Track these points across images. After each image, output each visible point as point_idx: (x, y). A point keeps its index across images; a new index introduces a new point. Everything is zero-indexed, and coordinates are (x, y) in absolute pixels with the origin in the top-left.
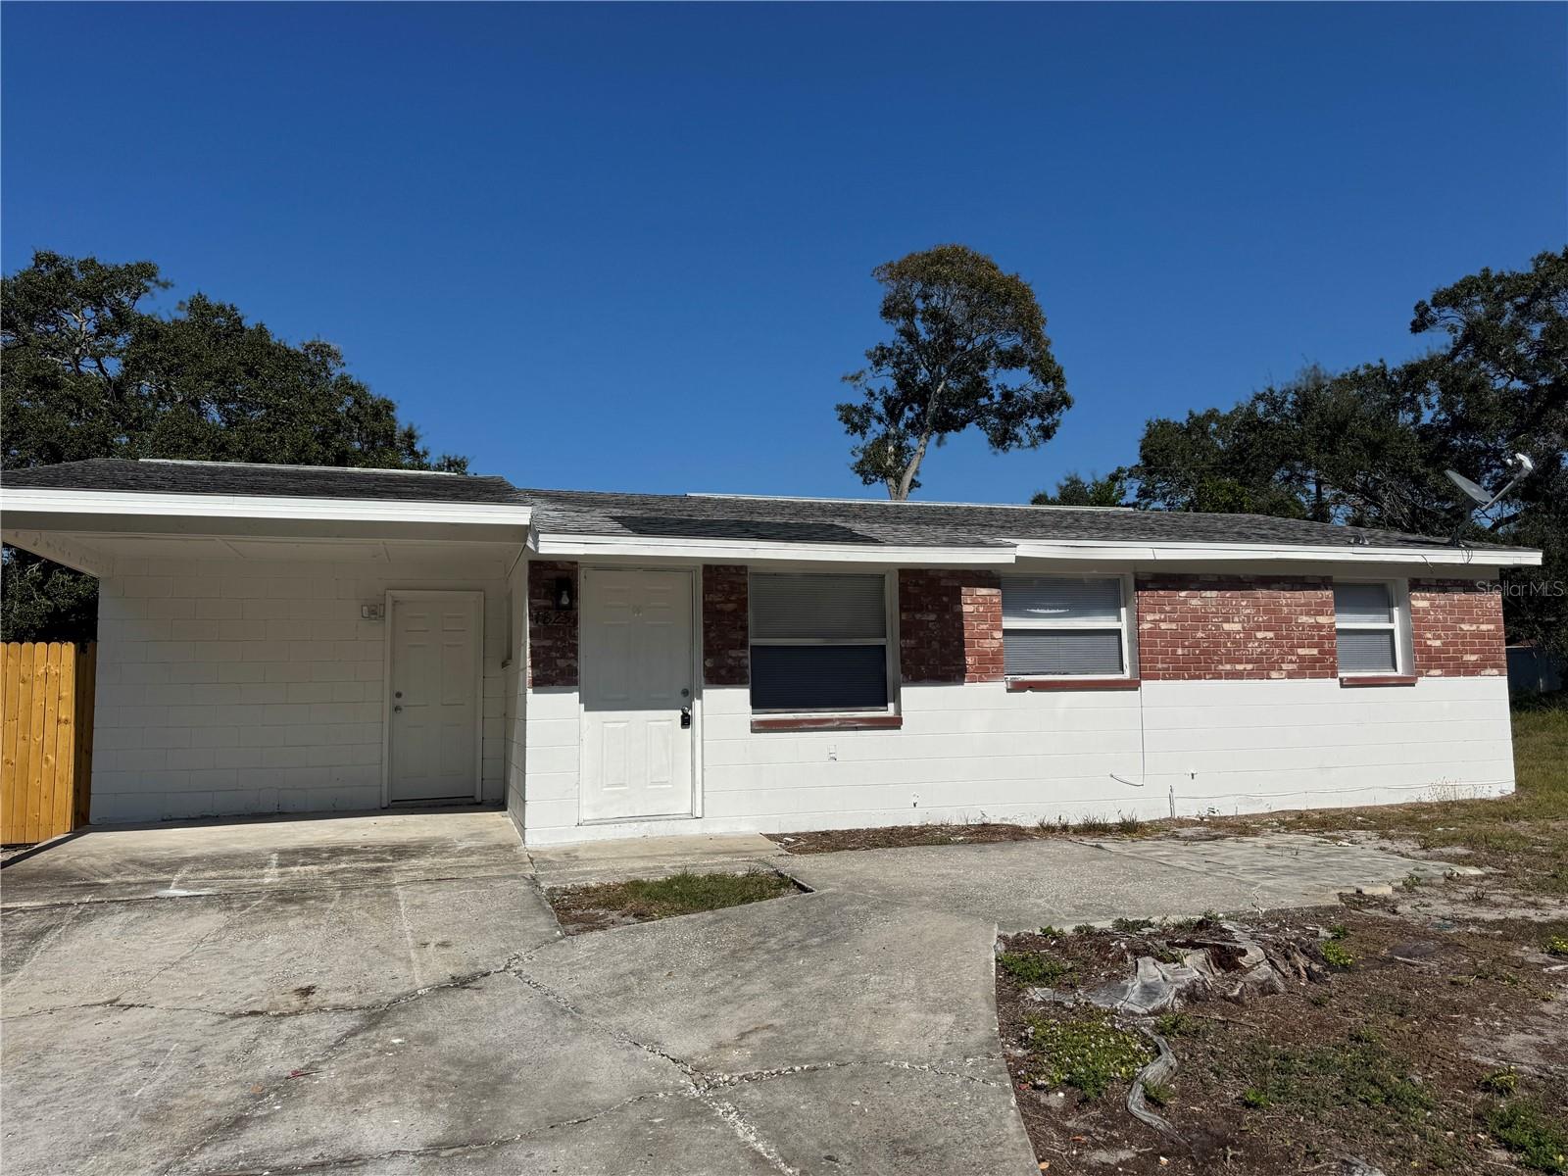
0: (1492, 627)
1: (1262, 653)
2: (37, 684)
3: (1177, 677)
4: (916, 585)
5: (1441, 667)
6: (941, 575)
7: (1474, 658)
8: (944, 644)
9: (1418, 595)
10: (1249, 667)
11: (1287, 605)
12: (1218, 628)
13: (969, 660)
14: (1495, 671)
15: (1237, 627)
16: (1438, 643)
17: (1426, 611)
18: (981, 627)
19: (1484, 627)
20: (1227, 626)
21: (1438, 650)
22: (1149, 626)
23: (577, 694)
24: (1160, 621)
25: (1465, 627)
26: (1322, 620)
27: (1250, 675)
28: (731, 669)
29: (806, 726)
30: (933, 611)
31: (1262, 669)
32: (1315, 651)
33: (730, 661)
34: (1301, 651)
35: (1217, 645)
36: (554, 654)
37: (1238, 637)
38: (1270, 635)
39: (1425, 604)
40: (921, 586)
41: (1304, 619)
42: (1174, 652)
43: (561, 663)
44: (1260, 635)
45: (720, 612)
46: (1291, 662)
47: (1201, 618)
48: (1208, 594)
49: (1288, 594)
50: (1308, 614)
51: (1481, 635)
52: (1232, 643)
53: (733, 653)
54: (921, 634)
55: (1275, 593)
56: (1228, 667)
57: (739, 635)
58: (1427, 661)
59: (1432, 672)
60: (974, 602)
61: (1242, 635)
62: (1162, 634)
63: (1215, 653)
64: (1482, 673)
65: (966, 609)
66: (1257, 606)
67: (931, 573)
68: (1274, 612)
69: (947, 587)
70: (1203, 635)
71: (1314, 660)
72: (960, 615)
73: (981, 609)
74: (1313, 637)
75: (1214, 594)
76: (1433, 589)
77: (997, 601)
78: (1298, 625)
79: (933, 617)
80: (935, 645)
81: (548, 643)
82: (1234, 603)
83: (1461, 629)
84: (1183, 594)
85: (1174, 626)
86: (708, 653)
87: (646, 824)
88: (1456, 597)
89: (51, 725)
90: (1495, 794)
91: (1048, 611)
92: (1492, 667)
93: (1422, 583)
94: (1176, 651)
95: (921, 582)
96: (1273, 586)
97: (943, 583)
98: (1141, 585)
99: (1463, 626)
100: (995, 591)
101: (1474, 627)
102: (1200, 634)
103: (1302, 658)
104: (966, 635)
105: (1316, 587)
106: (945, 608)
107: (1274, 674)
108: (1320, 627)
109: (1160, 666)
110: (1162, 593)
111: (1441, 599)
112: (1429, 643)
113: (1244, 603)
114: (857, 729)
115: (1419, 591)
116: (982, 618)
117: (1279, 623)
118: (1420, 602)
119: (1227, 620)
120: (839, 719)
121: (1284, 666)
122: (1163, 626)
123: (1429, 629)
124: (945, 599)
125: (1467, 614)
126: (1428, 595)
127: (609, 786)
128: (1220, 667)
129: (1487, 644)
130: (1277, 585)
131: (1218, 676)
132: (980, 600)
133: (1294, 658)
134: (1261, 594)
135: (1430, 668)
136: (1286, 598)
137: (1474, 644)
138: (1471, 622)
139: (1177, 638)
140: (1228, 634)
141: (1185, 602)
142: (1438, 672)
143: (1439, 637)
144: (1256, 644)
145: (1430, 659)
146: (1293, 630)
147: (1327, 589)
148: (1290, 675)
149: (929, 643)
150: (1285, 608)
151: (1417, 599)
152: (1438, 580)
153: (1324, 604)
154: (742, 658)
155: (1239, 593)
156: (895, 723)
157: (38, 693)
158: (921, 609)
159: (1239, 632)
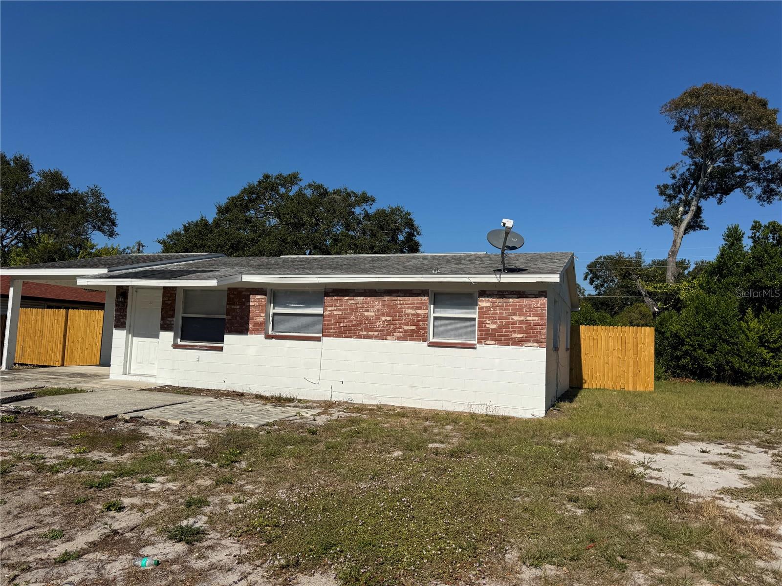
0: (536, 318)
1: (384, 327)
2: (96, 322)
3: (340, 336)
4: (233, 294)
5: (495, 340)
6: (243, 290)
7: (520, 336)
8: (242, 318)
9: (483, 299)
10: (376, 333)
11: (400, 304)
12: (362, 314)
13: (251, 325)
14: (536, 344)
15: (372, 314)
16: (494, 326)
17: (488, 309)
18: (256, 311)
19: (529, 318)
20: (366, 314)
21: (494, 330)
22: (329, 312)
23: (125, 331)
24: (334, 310)
25: (515, 318)
26: (419, 312)
27: (377, 337)
28: (168, 325)
29: (188, 347)
30: (239, 305)
31: (383, 334)
32: (414, 327)
33: (168, 322)
34: (405, 327)
35: (361, 322)
36: (120, 317)
37: (372, 319)
38: (389, 318)
39: (488, 304)
40: (235, 294)
41: (409, 311)
42: (339, 325)
43: (122, 320)
44: (383, 318)
45: (167, 304)
46: (399, 332)
47: (354, 310)
48: (359, 298)
49: (401, 299)
50: (412, 309)
51: (528, 323)
52: (368, 322)
53: (169, 319)
54: (233, 314)
55: (394, 298)
56: (365, 333)
57: (171, 313)
58: (486, 336)
59: (488, 342)
60: (255, 301)
61: (374, 318)
62: (335, 317)
63: (360, 326)
64: (525, 345)
65: (252, 304)
66: (383, 304)
67: (239, 289)
68: (392, 307)
69: (245, 295)
70: (354, 317)
71: (413, 332)
72: (249, 306)
73: (257, 304)
74: (413, 320)
75: (362, 298)
76: (494, 296)
77: (263, 300)
78: (405, 314)
79: (238, 307)
80: (238, 318)
81: (119, 313)
82: (371, 302)
83: (512, 319)
84: (346, 298)
85: (340, 313)
86: (162, 319)
87: (140, 377)
88: (511, 301)
89: (98, 334)
90: (527, 415)
91: (296, 305)
92: (534, 342)
93: (487, 293)
94: (340, 324)
95: (235, 293)
96: (393, 295)
97: (244, 293)
98: (327, 294)
99: (514, 317)
100: (263, 297)
101: (522, 318)
102: (352, 317)
103: (406, 331)
104: (250, 315)
105: (418, 295)
106: (243, 304)
107: (389, 338)
108: (418, 315)
109: (332, 331)
110: (336, 297)
111: (499, 301)
112: (487, 326)
113: (377, 303)
114: (207, 350)
115: (484, 297)
116: (257, 308)
117: (395, 313)
118: (484, 303)
119: (367, 311)
120: (199, 346)
121: (395, 334)
122: (335, 313)
123: (489, 318)
124: (243, 300)
125: (518, 310)
126: (490, 299)
127: (138, 363)
128: (361, 333)
129: (532, 328)
130: (396, 294)
131: (360, 337)
132: (257, 300)
133: (401, 330)
134: (386, 298)
135: (488, 340)
136: (399, 300)
137: (521, 328)
138: (520, 315)
139: (341, 318)
140: (367, 317)
141: (347, 302)
142: (493, 342)
143: (495, 323)
144: (381, 323)
145: (487, 335)
146: (402, 316)
147: (424, 296)
148: (399, 339)
149: (236, 317)
150: (399, 306)
151: (483, 301)
152: (499, 291)
153: (422, 304)
154: (171, 321)
155: (375, 298)
156: (221, 349)
157: (96, 324)
158: (234, 304)
159: (372, 317)
